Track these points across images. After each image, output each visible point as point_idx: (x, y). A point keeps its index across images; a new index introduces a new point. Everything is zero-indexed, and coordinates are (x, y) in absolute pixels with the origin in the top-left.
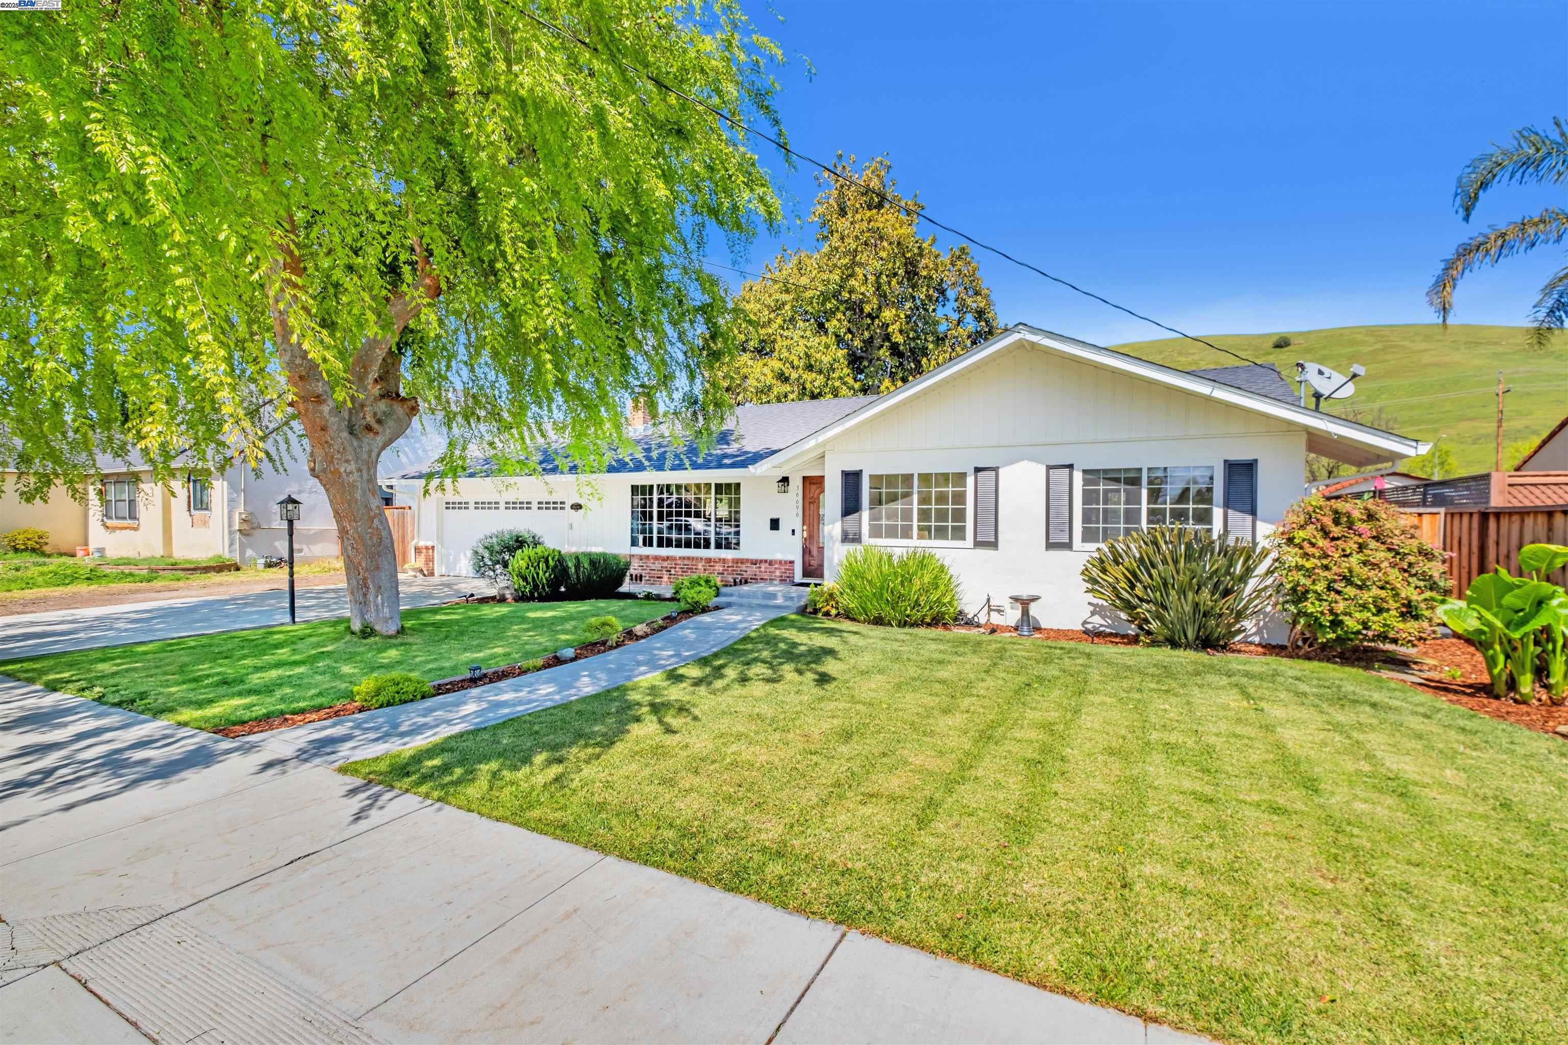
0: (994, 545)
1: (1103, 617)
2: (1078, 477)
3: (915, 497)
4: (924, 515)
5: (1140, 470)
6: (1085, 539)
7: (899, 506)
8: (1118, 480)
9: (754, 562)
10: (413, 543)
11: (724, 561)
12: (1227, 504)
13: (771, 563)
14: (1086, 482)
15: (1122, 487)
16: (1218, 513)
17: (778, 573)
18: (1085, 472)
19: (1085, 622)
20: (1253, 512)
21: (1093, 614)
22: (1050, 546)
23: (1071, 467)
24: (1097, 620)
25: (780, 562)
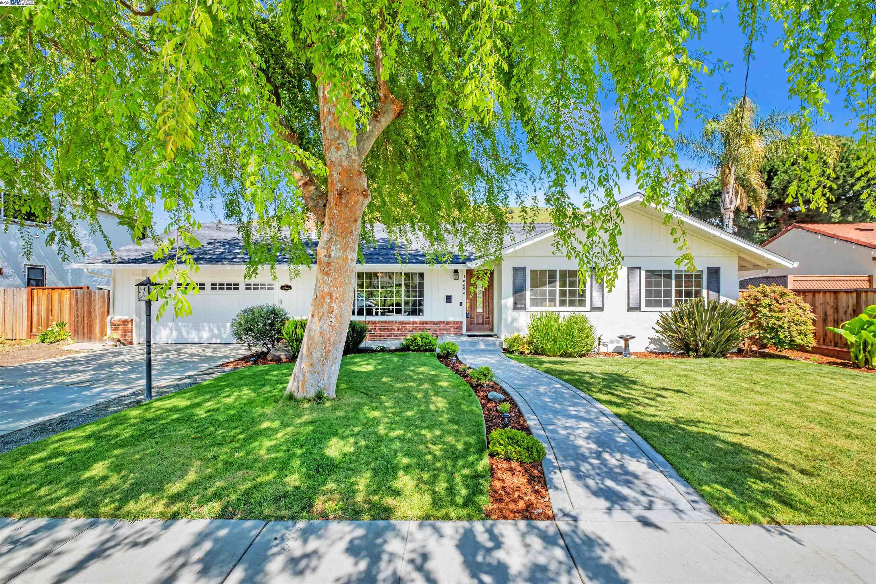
0: (601, 309)
1: (655, 345)
2: (643, 273)
3: (558, 283)
4: (563, 293)
5: (671, 271)
6: (646, 306)
7: (547, 288)
8: (660, 275)
9: (435, 323)
10: (109, 318)
11: (413, 323)
12: (709, 288)
13: (447, 323)
14: (647, 276)
15: (663, 279)
16: (705, 292)
17: (452, 329)
18: (647, 271)
19: (647, 348)
20: (718, 292)
21: (650, 343)
22: (630, 309)
23: (639, 268)
24: (652, 346)
25: (454, 322)
